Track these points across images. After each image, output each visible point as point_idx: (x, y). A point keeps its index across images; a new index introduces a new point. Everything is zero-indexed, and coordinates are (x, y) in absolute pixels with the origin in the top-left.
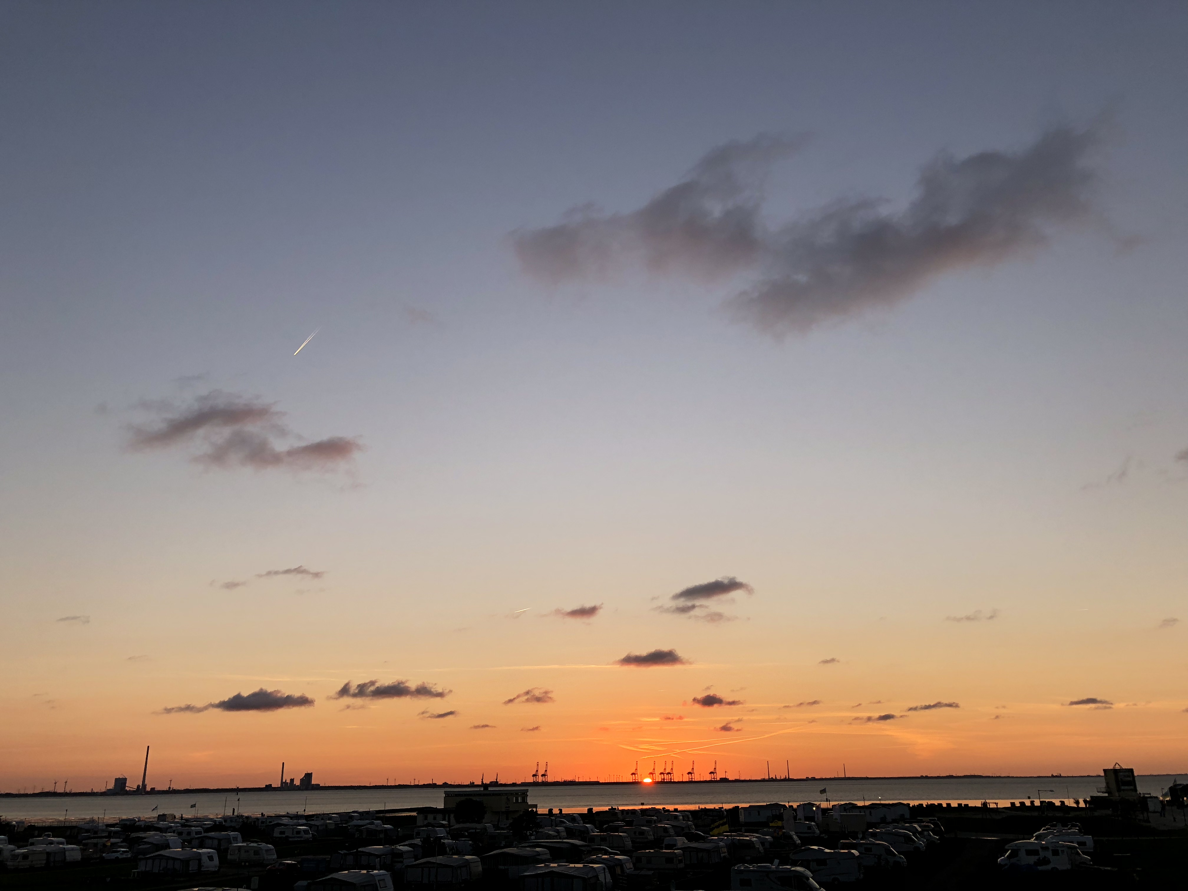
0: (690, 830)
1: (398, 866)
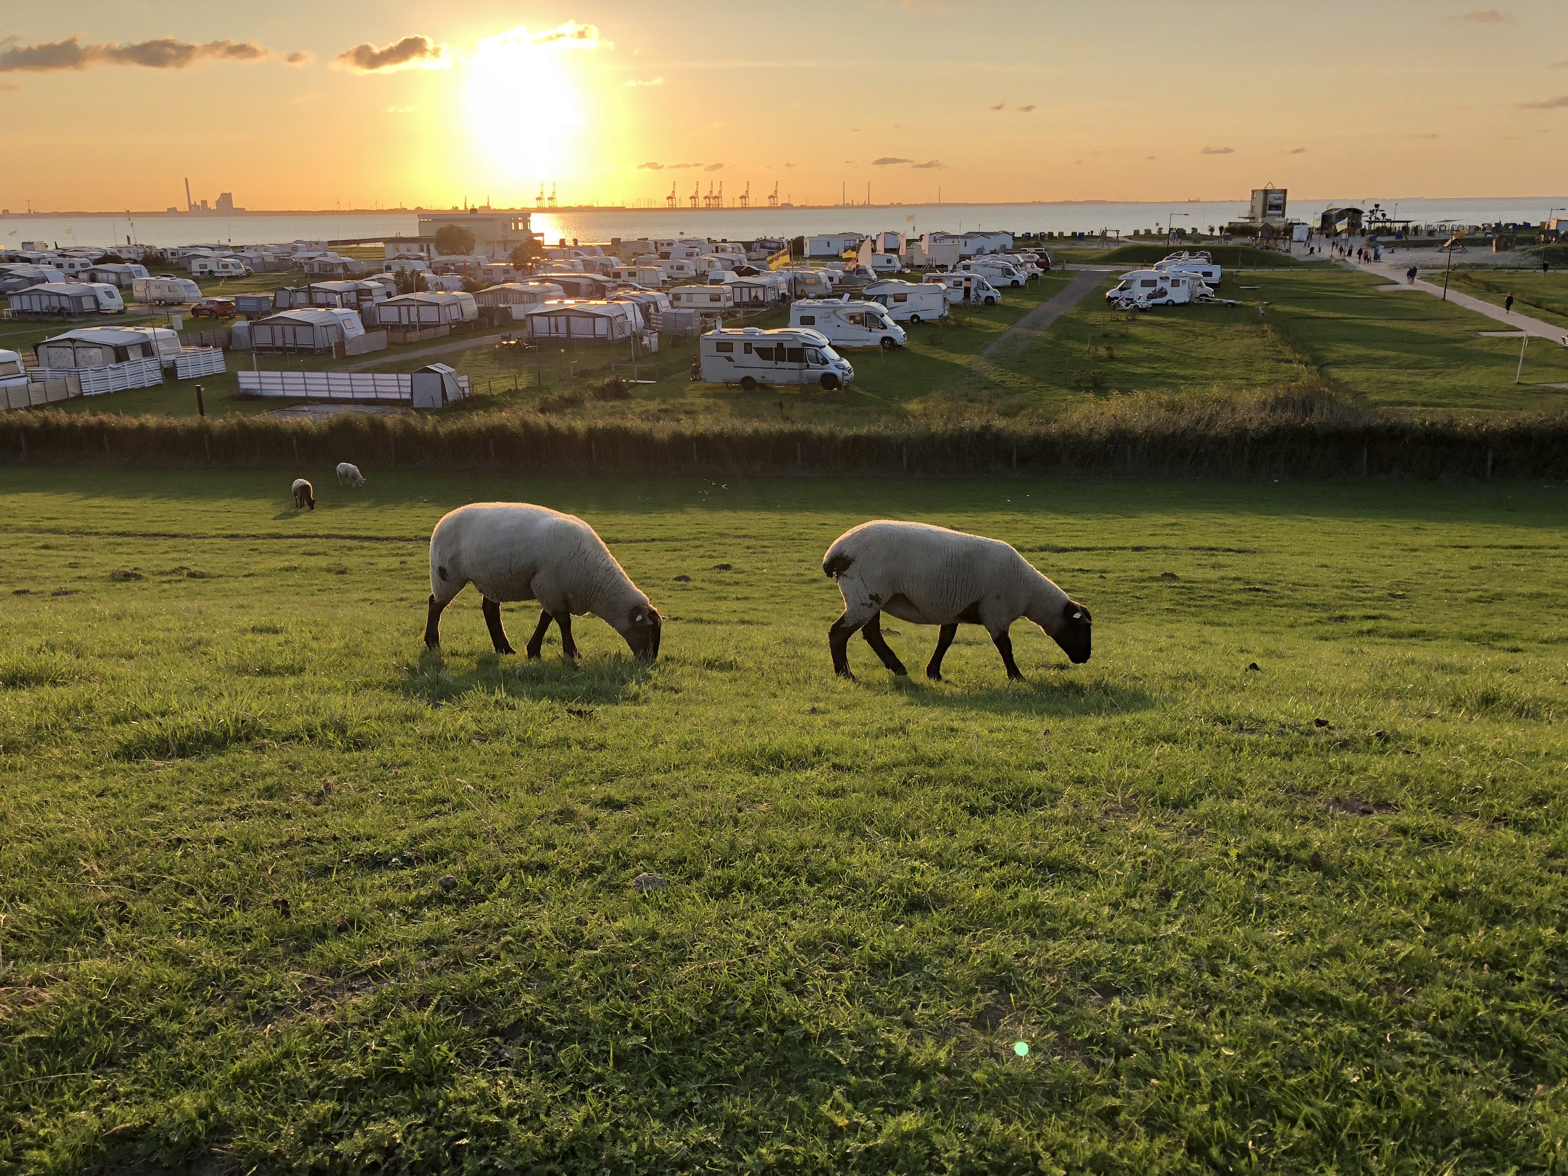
0: (740, 263)
1: (366, 305)
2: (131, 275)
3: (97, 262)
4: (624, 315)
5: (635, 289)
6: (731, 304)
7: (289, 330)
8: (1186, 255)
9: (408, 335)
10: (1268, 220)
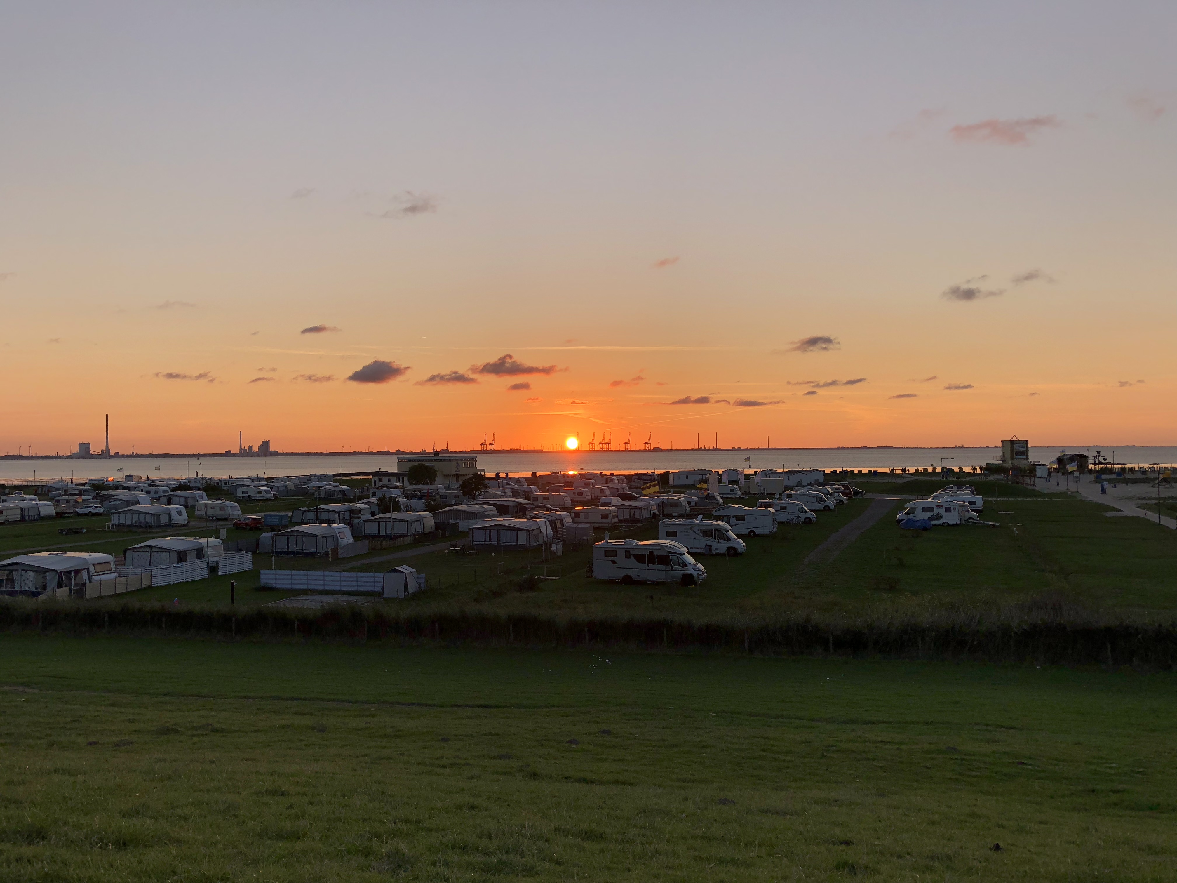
0: (624, 491)
1: (356, 521)
2: (195, 498)
3: (174, 489)
4: (539, 529)
5: (548, 509)
6: (616, 520)
7: (299, 540)
8: (955, 488)
9: (384, 543)
10: (1016, 462)
